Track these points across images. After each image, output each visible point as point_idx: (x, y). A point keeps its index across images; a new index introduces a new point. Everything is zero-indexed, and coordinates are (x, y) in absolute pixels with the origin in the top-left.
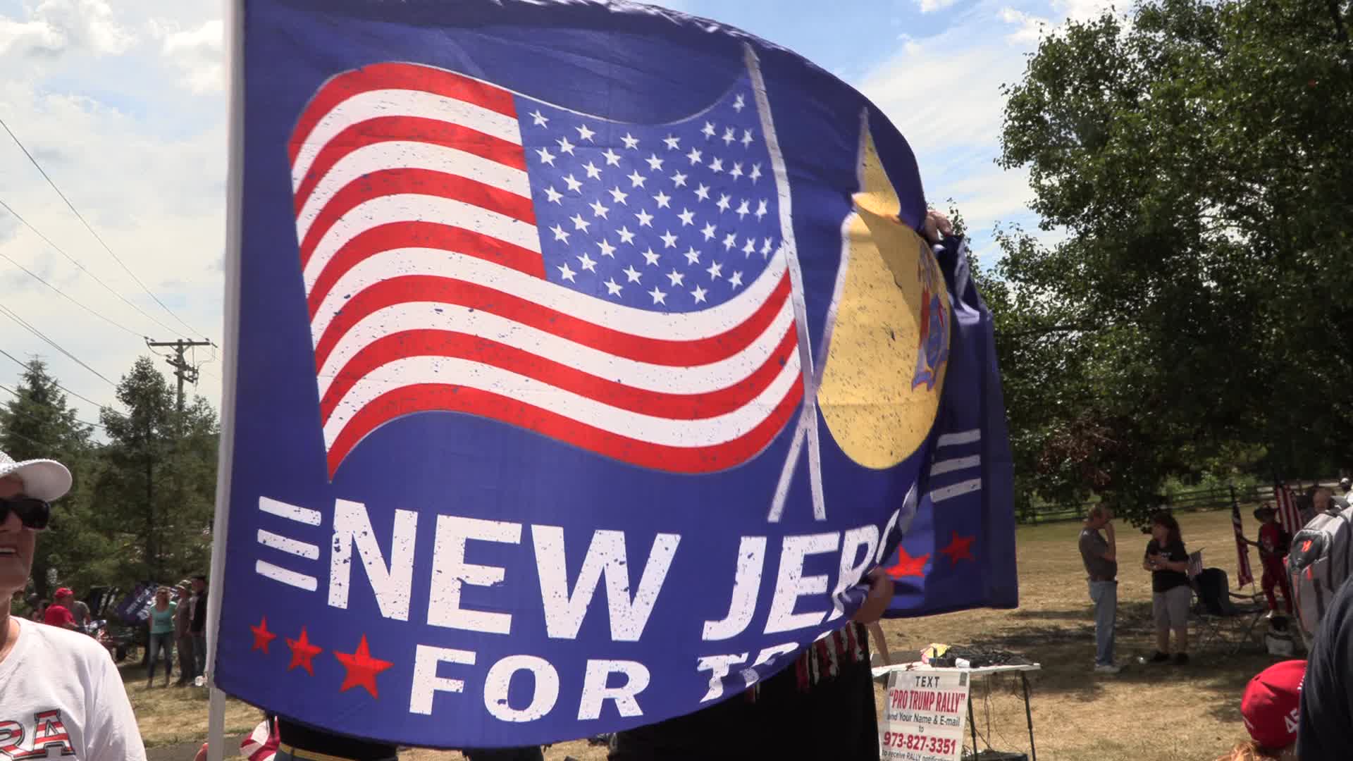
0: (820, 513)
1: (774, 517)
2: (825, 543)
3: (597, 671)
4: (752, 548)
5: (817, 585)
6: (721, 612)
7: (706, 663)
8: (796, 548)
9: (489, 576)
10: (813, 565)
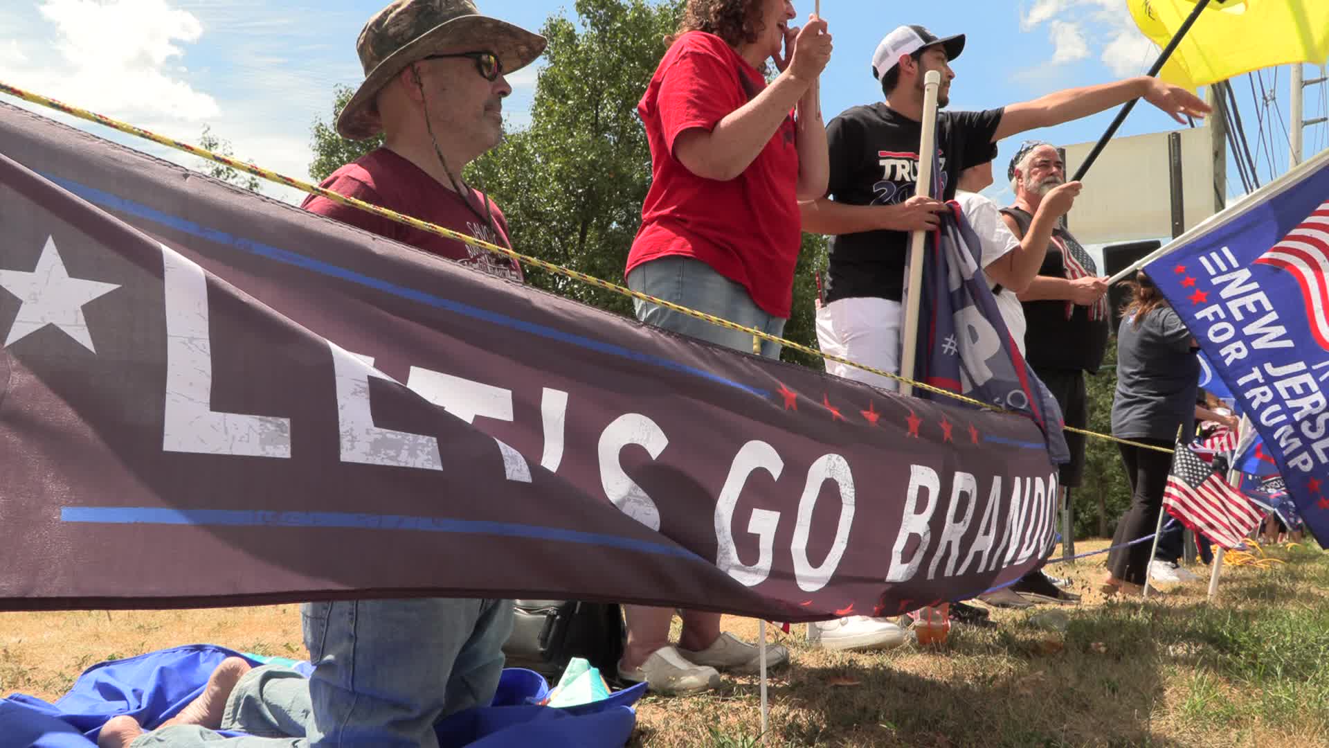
0: (1321, 379)
1: (1314, 367)
2: (1314, 386)
3: (1240, 344)
4: (1301, 366)
5: (1299, 391)
6: (1275, 366)
7: (1256, 370)
8: (1308, 379)
9: (1253, 309)
10: (1305, 386)
